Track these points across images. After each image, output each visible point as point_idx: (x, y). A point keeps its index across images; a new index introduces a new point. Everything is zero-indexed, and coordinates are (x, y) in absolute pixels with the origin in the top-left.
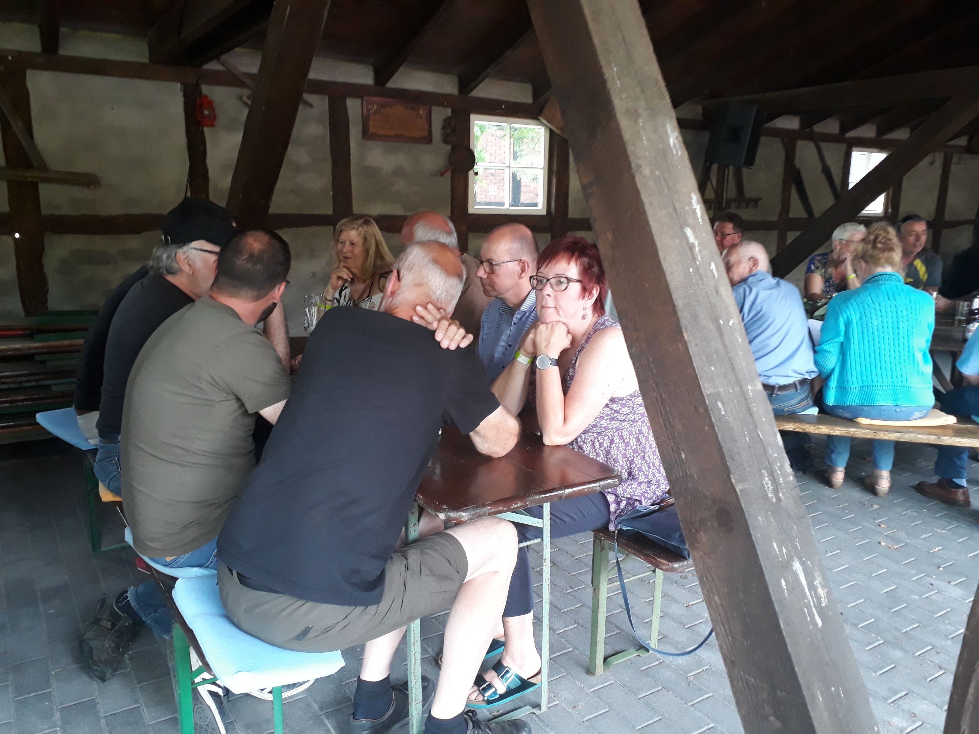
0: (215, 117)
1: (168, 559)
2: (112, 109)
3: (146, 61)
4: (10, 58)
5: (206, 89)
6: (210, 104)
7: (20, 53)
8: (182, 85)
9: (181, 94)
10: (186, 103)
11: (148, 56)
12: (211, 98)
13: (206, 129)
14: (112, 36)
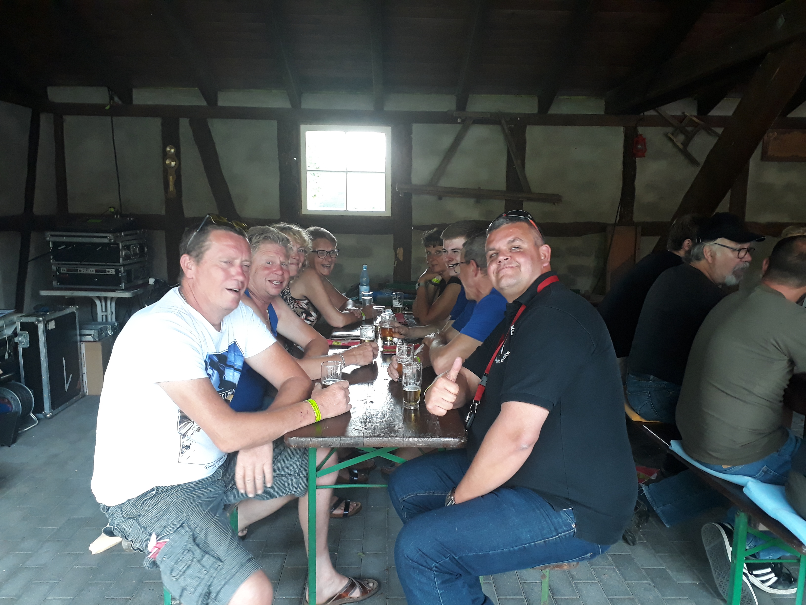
0: (646, 150)
1: (725, 467)
2: (576, 148)
3: (603, 113)
4: (519, 119)
5: (641, 130)
6: (643, 141)
7: (525, 114)
8: (625, 128)
9: (623, 135)
10: (625, 141)
11: (604, 109)
12: (644, 137)
13: (637, 159)
14: (581, 97)
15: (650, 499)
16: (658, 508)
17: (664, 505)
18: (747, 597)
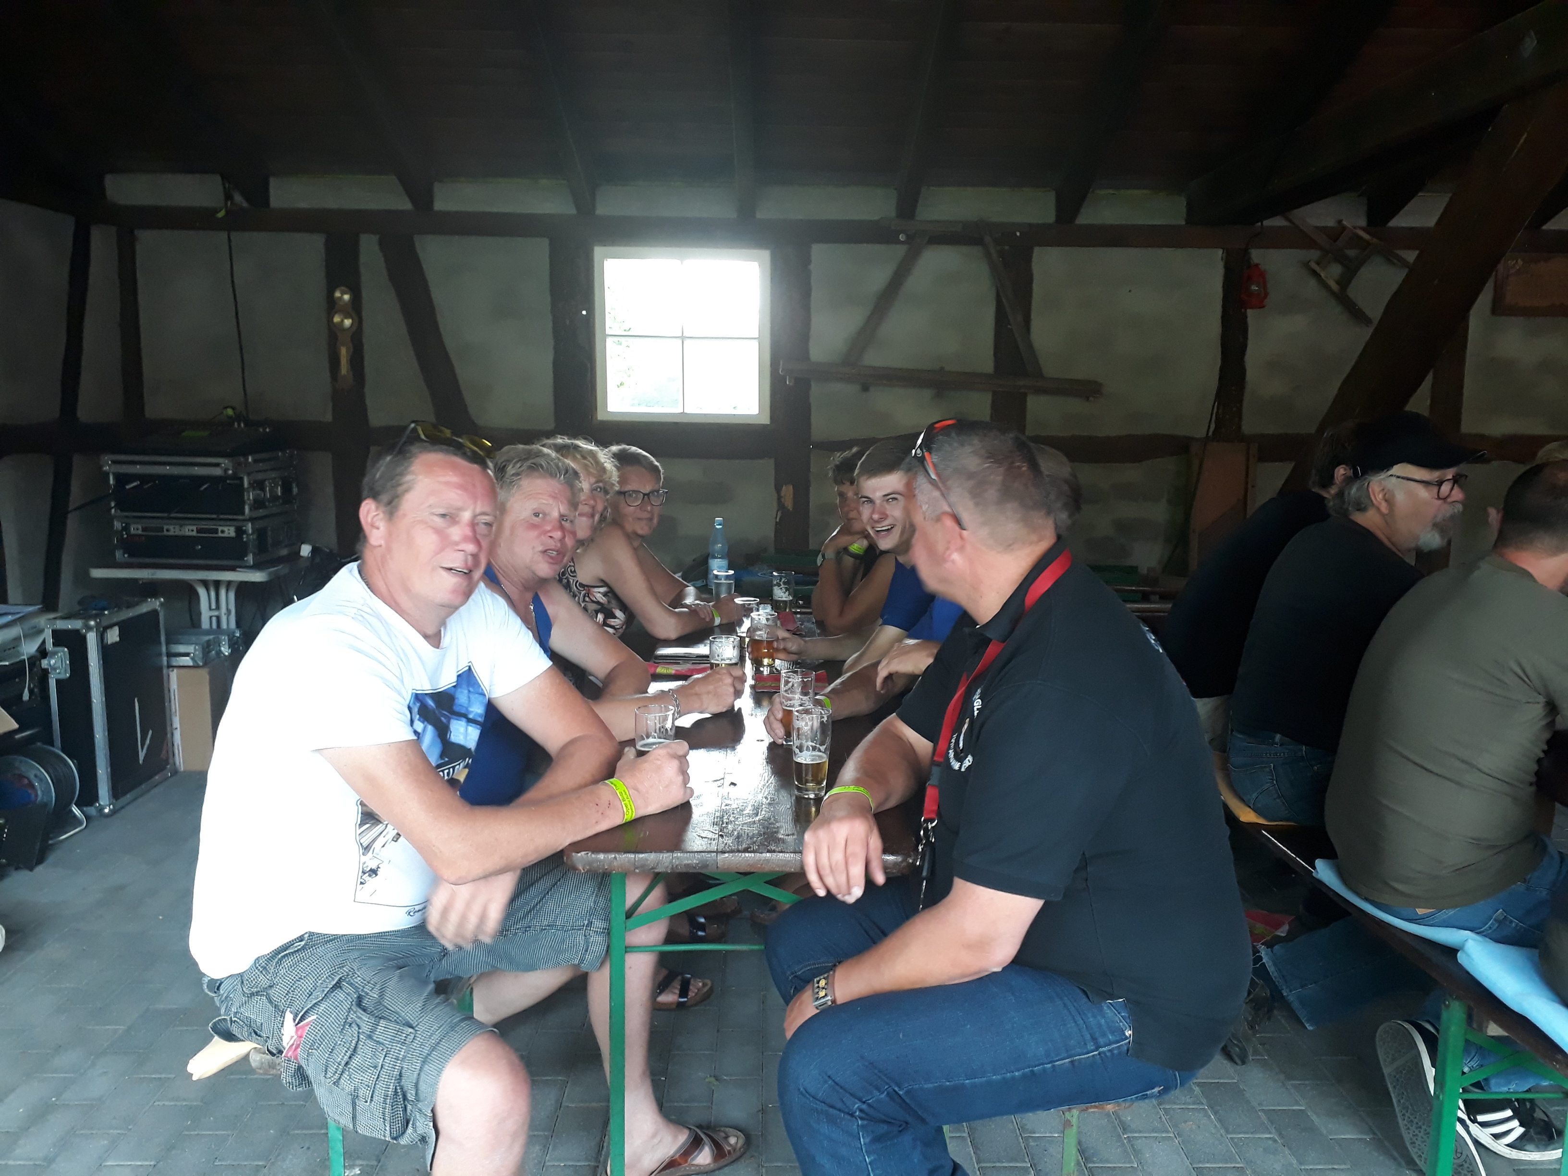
0: (1266, 295)
1: (1420, 911)
2: (1130, 291)
3: (1182, 222)
4: (1018, 234)
5: (1256, 255)
6: (1262, 276)
7: (1031, 225)
8: (1225, 252)
9: (1221, 265)
10: (1226, 277)
11: (1185, 215)
12: (1262, 268)
13: (1250, 312)
15: (1276, 974)
16: (1291, 991)
17: (1302, 987)
18: (1466, 1165)
